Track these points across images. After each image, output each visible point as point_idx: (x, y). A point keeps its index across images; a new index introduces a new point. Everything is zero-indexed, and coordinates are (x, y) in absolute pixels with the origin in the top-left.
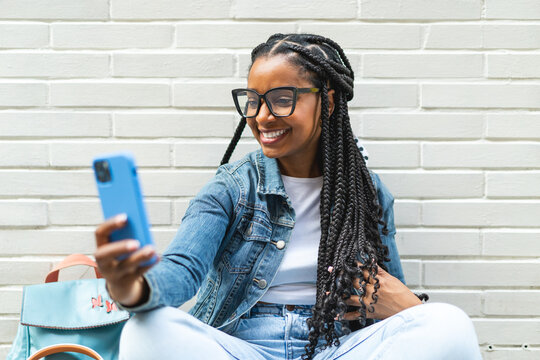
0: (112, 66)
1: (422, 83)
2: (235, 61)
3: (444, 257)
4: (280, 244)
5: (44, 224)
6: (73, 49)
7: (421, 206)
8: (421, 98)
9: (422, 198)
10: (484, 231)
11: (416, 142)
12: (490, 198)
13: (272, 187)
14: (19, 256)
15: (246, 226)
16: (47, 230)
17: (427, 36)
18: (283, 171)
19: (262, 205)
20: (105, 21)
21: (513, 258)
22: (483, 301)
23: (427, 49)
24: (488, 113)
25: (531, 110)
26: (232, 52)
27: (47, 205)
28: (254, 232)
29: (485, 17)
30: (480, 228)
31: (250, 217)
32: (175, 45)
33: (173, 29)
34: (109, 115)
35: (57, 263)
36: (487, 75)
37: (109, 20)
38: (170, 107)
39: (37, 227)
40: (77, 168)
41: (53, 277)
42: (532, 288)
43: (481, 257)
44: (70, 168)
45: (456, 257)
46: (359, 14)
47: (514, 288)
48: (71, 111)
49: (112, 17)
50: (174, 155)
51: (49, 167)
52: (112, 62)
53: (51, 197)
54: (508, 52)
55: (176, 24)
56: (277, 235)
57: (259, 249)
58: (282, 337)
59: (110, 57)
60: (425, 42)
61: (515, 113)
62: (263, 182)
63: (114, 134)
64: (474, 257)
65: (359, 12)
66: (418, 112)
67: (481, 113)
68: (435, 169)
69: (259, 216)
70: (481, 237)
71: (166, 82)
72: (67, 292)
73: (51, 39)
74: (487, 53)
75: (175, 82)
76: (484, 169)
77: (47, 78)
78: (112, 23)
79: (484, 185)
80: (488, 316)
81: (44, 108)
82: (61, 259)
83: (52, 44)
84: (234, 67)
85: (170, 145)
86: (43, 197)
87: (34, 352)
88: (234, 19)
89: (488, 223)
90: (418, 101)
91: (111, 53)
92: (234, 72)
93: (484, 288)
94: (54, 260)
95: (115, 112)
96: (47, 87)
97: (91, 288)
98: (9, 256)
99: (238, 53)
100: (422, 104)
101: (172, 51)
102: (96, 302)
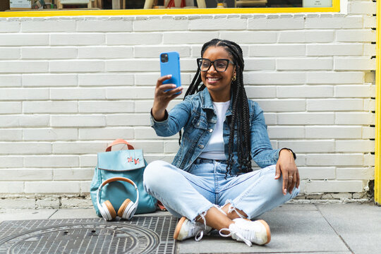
0: (134, 53)
1: (277, 59)
2: (190, 50)
3: (288, 139)
4: (211, 130)
5: (104, 125)
7: (277, 115)
8: (276, 66)
9: (277, 112)
10: (306, 127)
11: (274, 86)
12: (308, 111)
13: (208, 106)
14: (93, 140)
15: (196, 122)
16: (106, 128)
17: (279, 37)
18: (212, 100)
19: (203, 113)
20: (130, 32)
21: (320, 139)
22: (306, 159)
23: (279, 43)
24: (308, 72)
25: (327, 70)
26: (189, 45)
27: (105, 117)
29: (306, 28)
30: (304, 125)
31: (198, 118)
32: (163, 42)
33: (162, 35)
34: (133, 75)
35: (110, 143)
36: (307, 55)
37: (132, 31)
39: (101, 127)
40: (119, 100)
41: (109, 149)
42: (329, 153)
43: (305, 139)
44: (115, 100)
45: (293, 139)
46: (248, 27)
47: (321, 153)
48: (116, 74)
49: (134, 30)
51: (106, 99)
52: (134, 51)
53: (107, 113)
55: (163, 33)
56: (210, 127)
57: (202, 133)
58: (213, 172)
60: (278, 40)
61: (319, 72)
62: (204, 103)
63: (136, 84)
64: (302, 139)
66: (275, 72)
67: (304, 72)
68: (284, 98)
69: (202, 118)
70: (305, 129)
72: (116, 155)
73: (106, 40)
74: (307, 44)
76: (306, 98)
77: (104, 59)
78: (134, 33)
79: (306, 105)
80: (308, 166)
81: (103, 72)
82: (112, 141)
83: (106, 43)
84: (190, 52)
86: (103, 113)
87: (104, 181)
88: (190, 30)
89: (308, 123)
91: (134, 47)
92: (190, 54)
93: (306, 153)
94: (108, 142)
95: (135, 74)
96: (104, 63)
97: (126, 154)
98: (88, 140)
99: (192, 46)
100: (277, 68)
101: (161, 46)
102: (130, 160)
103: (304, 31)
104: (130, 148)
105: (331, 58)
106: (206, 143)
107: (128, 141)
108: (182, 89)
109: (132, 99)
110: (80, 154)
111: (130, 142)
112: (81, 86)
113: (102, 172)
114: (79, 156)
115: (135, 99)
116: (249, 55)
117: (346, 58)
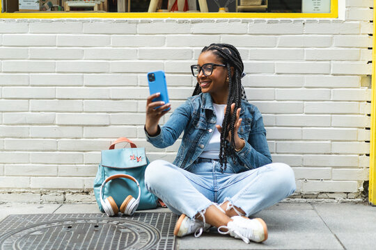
0: (138, 55)
1: (276, 62)
2: (193, 52)
3: (286, 140)
4: (210, 131)
5: (108, 124)
7: (276, 117)
8: (275, 69)
9: (276, 114)
10: (304, 128)
11: (273, 89)
12: (306, 114)
13: (208, 106)
14: (97, 138)
15: (196, 123)
16: (109, 127)
17: (278, 41)
19: (203, 114)
20: (135, 34)
21: (317, 140)
22: (303, 160)
23: (278, 47)
24: (306, 76)
25: (325, 74)
26: (191, 48)
27: (109, 116)
28: (199, 125)
29: (304, 32)
31: (198, 119)
32: (166, 45)
33: (165, 38)
34: (137, 76)
35: (114, 141)
36: (305, 59)
37: (137, 34)
39: (105, 126)
40: (123, 99)
41: (112, 147)
42: (325, 154)
43: (302, 140)
44: (119, 99)
45: (291, 140)
46: (248, 32)
47: (317, 154)
48: (120, 74)
49: (138, 32)
51: (110, 99)
52: (138, 53)
53: (111, 112)
55: (166, 36)
56: (210, 127)
57: (201, 133)
58: (211, 171)
59: (137, 50)
60: (278, 44)
62: (204, 104)
63: (139, 85)
64: (299, 140)
65: (248, 30)
66: (274, 75)
67: (302, 76)
68: (281, 100)
69: (202, 119)
70: (302, 131)
71: (162, 61)
72: (119, 153)
73: (111, 42)
74: (305, 49)
75: (166, 61)
76: (304, 101)
77: (109, 60)
79: (304, 108)
80: (305, 166)
81: (108, 73)
82: (116, 140)
83: (111, 45)
84: (192, 55)
86: (107, 112)
87: (107, 178)
88: (192, 34)
89: (306, 125)
91: (138, 48)
92: (192, 57)
93: (303, 154)
94: (112, 140)
95: (139, 75)
96: (109, 64)
97: (129, 152)
98: (92, 138)
99: (194, 48)
100: (276, 72)
101: (165, 48)
102: (133, 158)
103: (303, 36)
104: (133, 146)
105: (328, 62)
106: (206, 143)
107: (131, 140)
108: (170, 106)
109: (136, 99)
110: (84, 151)
111: (133, 140)
112: (86, 86)
113: (106, 169)
114: (84, 153)
115: (138, 99)
116: (249, 58)
117: (343, 62)
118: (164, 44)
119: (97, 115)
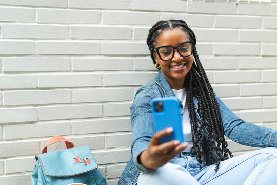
0: (70, 33)
1: (214, 43)
2: (132, 31)
5: (36, 120)
6: (49, 23)
8: (213, 50)
11: (211, 71)
12: (241, 96)
13: (171, 95)
14: (21, 139)
16: (37, 124)
17: (215, 21)
20: (65, 8)
23: (215, 27)
24: (240, 57)
25: (256, 56)
26: (130, 27)
27: (37, 110)
29: (237, 13)
30: (238, 110)
32: (102, 22)
33: (101, 14)
34: (70, 59)
35: (45, 142)
36: (239, 40)
37: (67, 8)
38: (101, 55)
39: (31, 123)
40: (53, 88)
41: (45, 150)
48: (48, 57)
49: (69, 6)
50: (103, 80)
51: (37, 89)
52: (70, 31)
53: (39, 105)
54: (247, 30)
55: (102, 11)
59: (69, 28)
60: (215, 24)
61: (249, 57)
62: (166, 93)
63: (72, 70)
65: (187, 9)
66: (212, 57)
67: (237, 57)
68: (220, 84)
71: (98, 42)
72: (59, 156)
73: (37, 17)
74: (239, 30)
75: (103, 42)
76: (239, 83)
77: (35, 39)
78: (69, 9)
79: (239, 91)
80: (242, 151)
81: (34, 55)
83: (37, 20)
84: (132, 34)
85: (102, 75)
86: (34, 105)
88: (131, 10)
89: (241, 108)
90: (212, 52)
91: (70, 26)
92: (132, 37)
95: (73, 58)
96: (35, 44)
98: (16, 140)
99: (134, 27)
100: (214, 53)
101: (101, 25)
102: (77, 160)
103: (236, 16)
105: (258, 44)
109: (69, 88)
110: (4, 158)
112: (5, 72)
114: (5, 160)
115: (72, 88)
117: (271, 44)
118: (100, 20)
119: (21, 110)
